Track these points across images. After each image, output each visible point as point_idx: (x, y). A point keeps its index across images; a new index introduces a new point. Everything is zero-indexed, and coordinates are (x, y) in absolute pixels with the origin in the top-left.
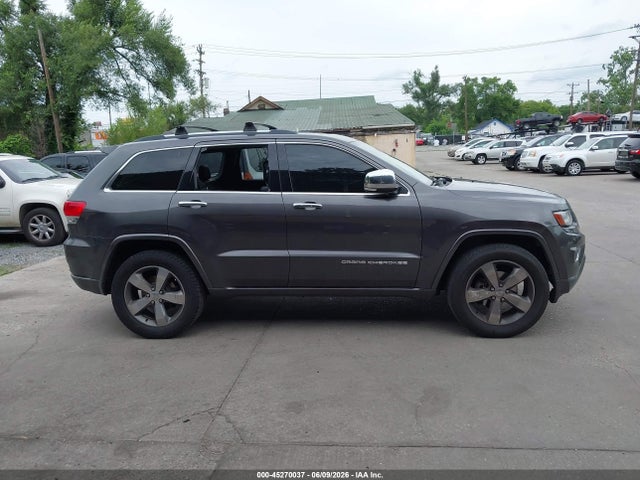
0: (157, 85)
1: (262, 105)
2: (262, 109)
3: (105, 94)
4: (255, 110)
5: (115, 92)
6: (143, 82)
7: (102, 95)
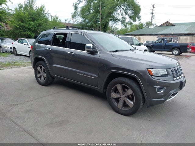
0: (131, 17)
1: (168, 24)
2: (167, 25)
3: (115, 20)
4: (165, 26)
5: (118, 20)
6: (127, 17)
7: (114, 20)
